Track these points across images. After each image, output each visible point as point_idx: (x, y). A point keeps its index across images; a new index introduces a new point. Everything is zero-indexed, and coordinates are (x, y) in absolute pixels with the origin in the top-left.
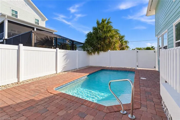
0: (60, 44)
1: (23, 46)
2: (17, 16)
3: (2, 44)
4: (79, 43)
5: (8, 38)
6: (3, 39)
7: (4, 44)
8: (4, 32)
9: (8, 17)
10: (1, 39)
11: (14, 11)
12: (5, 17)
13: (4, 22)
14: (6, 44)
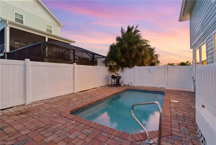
0: (78, 58)
1: (30, 61)
2: (22, 22)
3: (2, 59)
4: (101, 57)
5: (10, 51)
6: (4, 53)
7: (5, 59)
8: (5, 44)
9: (11, 23)
10: (1, 53)
11: (18, 14)
12: (7, 22)
13: (4, 30)
14: (7, 59)
